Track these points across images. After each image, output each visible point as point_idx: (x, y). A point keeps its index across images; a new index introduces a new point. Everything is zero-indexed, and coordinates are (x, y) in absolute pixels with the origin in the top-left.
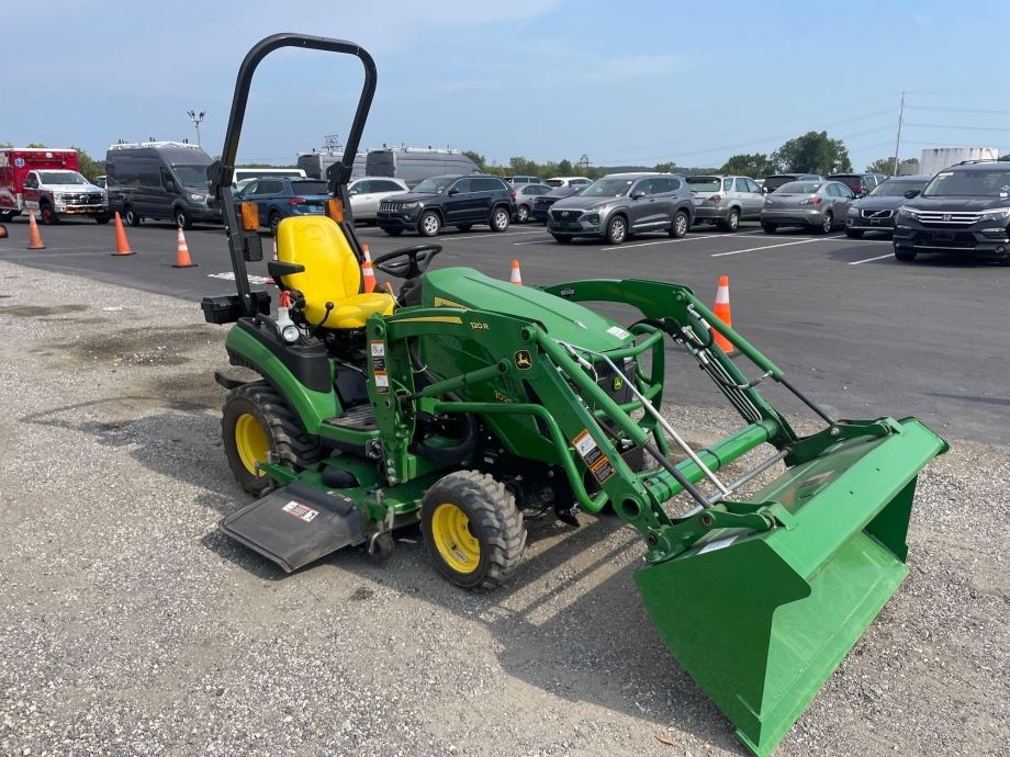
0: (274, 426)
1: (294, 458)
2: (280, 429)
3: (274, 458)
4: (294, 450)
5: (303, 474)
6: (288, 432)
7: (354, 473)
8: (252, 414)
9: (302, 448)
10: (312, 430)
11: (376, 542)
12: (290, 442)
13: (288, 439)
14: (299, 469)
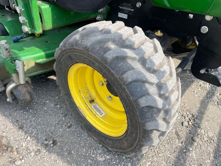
11: (12, 92)
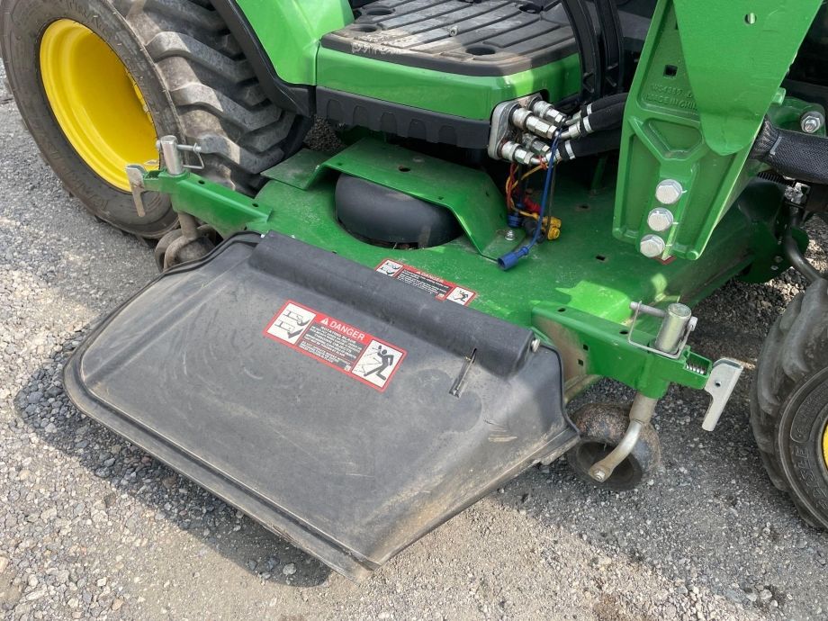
0: (164, 57)
1: (235, 152)
2: (183, 66)
3: (188, 158)
4: (231, 127)
5: (265, 194)
6: (208, 76)
7: (448, 203)
8: (83, 17)
9: (251, 121)
10: (289, 71)
12: (219, 107)
13: (209, 96)
14: (251, 183)
